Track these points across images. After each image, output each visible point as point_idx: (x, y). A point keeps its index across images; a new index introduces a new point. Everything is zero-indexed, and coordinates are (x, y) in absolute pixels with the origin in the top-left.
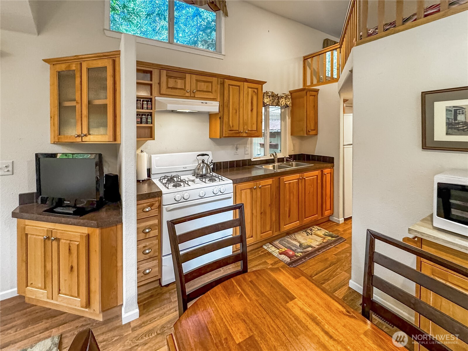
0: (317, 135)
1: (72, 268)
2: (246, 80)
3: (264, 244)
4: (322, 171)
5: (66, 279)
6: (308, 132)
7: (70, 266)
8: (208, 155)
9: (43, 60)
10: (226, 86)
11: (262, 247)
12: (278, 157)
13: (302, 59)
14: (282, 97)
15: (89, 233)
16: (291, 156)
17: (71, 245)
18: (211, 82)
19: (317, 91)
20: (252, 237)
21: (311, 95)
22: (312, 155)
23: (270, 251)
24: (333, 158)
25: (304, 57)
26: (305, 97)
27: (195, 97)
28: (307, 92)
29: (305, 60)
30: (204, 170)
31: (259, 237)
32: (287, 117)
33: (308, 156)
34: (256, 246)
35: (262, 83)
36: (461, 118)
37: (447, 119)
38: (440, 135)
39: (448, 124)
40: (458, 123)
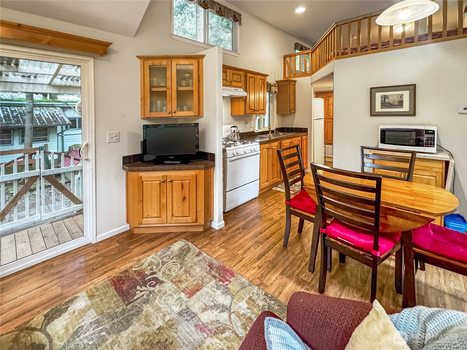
0: (295, 113)
1: (184, 198)
2: (258, 74)
3: (273, 187)
4: (302, 138)
5: (179, 206)
6: (290, 111)
7: (183, 197)
8: (237, 127)
9: (137, 56)
10: (248, 78)
11: (271, 189)
12: (271, 130)
13: (283, 57)
14: (272, 86)
15: (196, 174)
16: (277, 129)
17: (183, 183)
18: (240, 75)
19: (295, 81)
20: (268, 181)
21: (292, 85)
22: (291, 128)
23: (278, 190)
24: (307, 129)
25: (284, 56)
26: (289, 86)
27: (231, 85)
28: (290, 83)
29: (285, 58)
30: (236, 137)
31: (271, 182)
32: (275, 100)
33: (288, 128)
34: (268, 188)
35: (266, 76)
36: (387, 100)
37: (381, 101)
38: (378, 108)
39: (381, 103)
40: (386, 103)
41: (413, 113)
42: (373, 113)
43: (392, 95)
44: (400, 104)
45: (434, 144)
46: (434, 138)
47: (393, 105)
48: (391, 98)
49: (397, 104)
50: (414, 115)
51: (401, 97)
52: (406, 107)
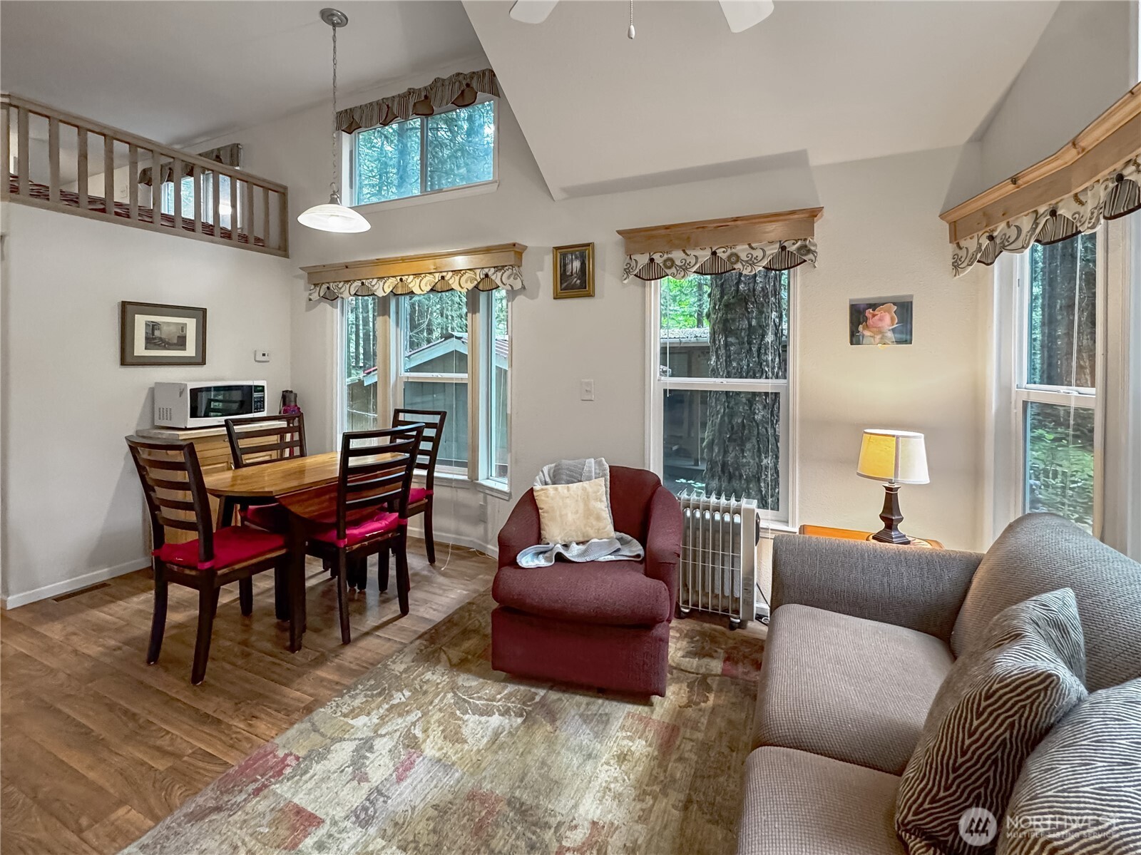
36: (157, 333)
37: (146, 333)
38: (140, 349)
39: (147, 339)
40: (155, 339)
41: (201, 361)
42: (127, 358)
43: (168, 324)
44: (181, 343)
45: (264, 408)
46: (264, 397)
47: (168, 343)
48: (165, 328)
49: (175, 341)
50: (203, 363)
51: (182, 328)
52: (190, 351)
